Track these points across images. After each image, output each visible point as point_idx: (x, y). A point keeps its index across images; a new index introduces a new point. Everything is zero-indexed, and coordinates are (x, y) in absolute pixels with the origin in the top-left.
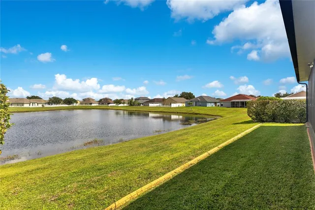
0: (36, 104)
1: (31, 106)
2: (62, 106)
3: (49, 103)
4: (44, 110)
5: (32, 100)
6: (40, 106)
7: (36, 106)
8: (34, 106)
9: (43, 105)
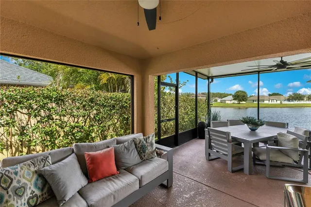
0: (275, 100)
1: (270, 102)
2: (305, 102)
3: (289, 100)
4: (281, 106)
5: (272, 97)
6: (279, 102)
7: (275, 102)
8: (273, 103)
9: (281, 102)
